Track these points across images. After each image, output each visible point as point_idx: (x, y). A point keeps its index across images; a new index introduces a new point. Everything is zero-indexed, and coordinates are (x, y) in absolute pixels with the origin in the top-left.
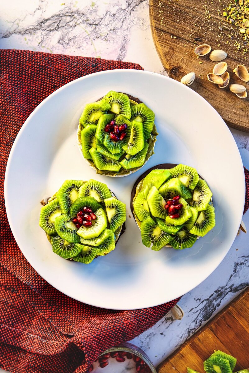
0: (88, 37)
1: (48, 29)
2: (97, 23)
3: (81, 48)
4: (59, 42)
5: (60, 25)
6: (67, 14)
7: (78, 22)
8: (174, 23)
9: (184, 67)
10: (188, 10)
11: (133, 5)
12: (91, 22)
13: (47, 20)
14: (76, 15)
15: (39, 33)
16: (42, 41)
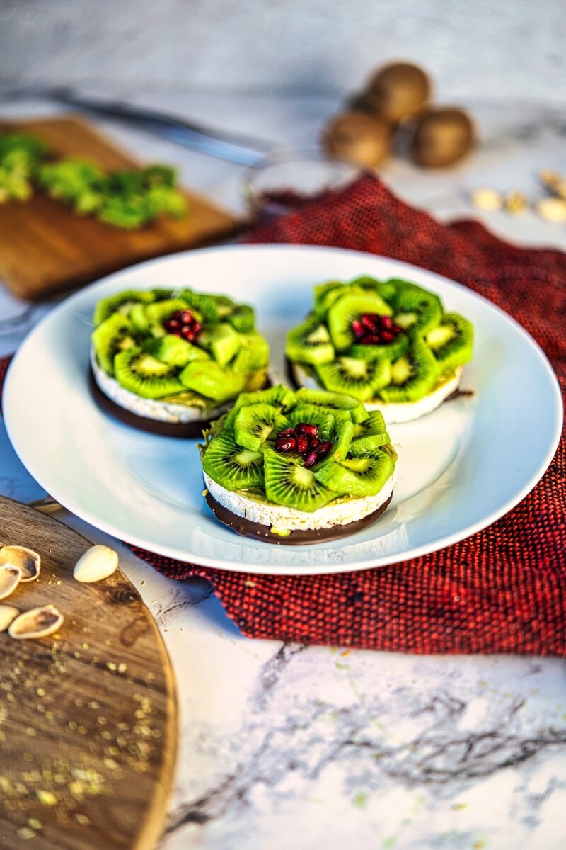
0: (374, 713)
1: (498, 740)
2: (349, 749)
3: (394, 687)
4: (463, 706)
5: (463, 748)
6: (442, 777)
7: (405, 753)
8: (107, 700)
9: (99, 603)
10: (57, 730)
11: (229, 793)
12: (366, 752)
13: (507, 764)
14: (416, 772)
15: (528, 731)
16: (515, 709)
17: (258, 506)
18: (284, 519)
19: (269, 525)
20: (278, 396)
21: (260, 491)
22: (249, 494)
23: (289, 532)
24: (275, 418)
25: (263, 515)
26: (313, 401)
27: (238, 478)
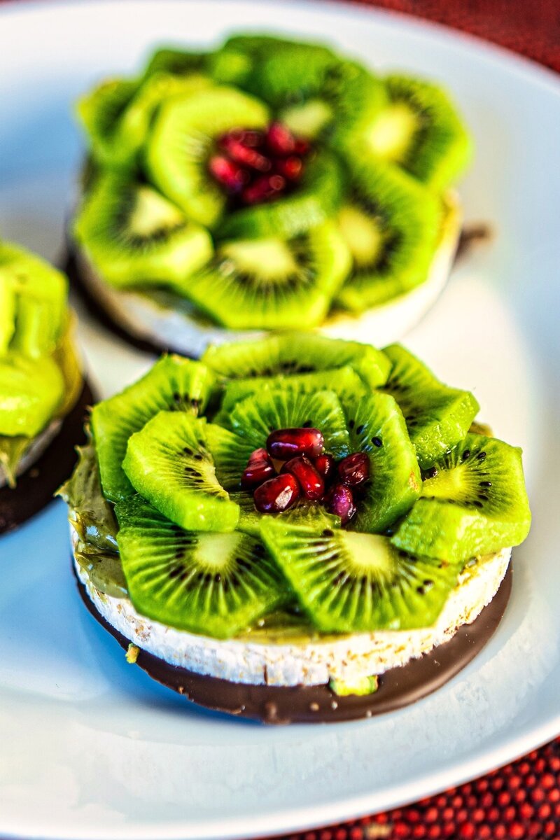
17: (296, 650)
18: (360, 659)
19: (325, 681)
20: (174, 384)
21: (287, 617)
22: (271, 633)
23: (375, 681)
24: (204, 438)
25: (308, 666)
26: (247, 369)
27: (232, 607)
